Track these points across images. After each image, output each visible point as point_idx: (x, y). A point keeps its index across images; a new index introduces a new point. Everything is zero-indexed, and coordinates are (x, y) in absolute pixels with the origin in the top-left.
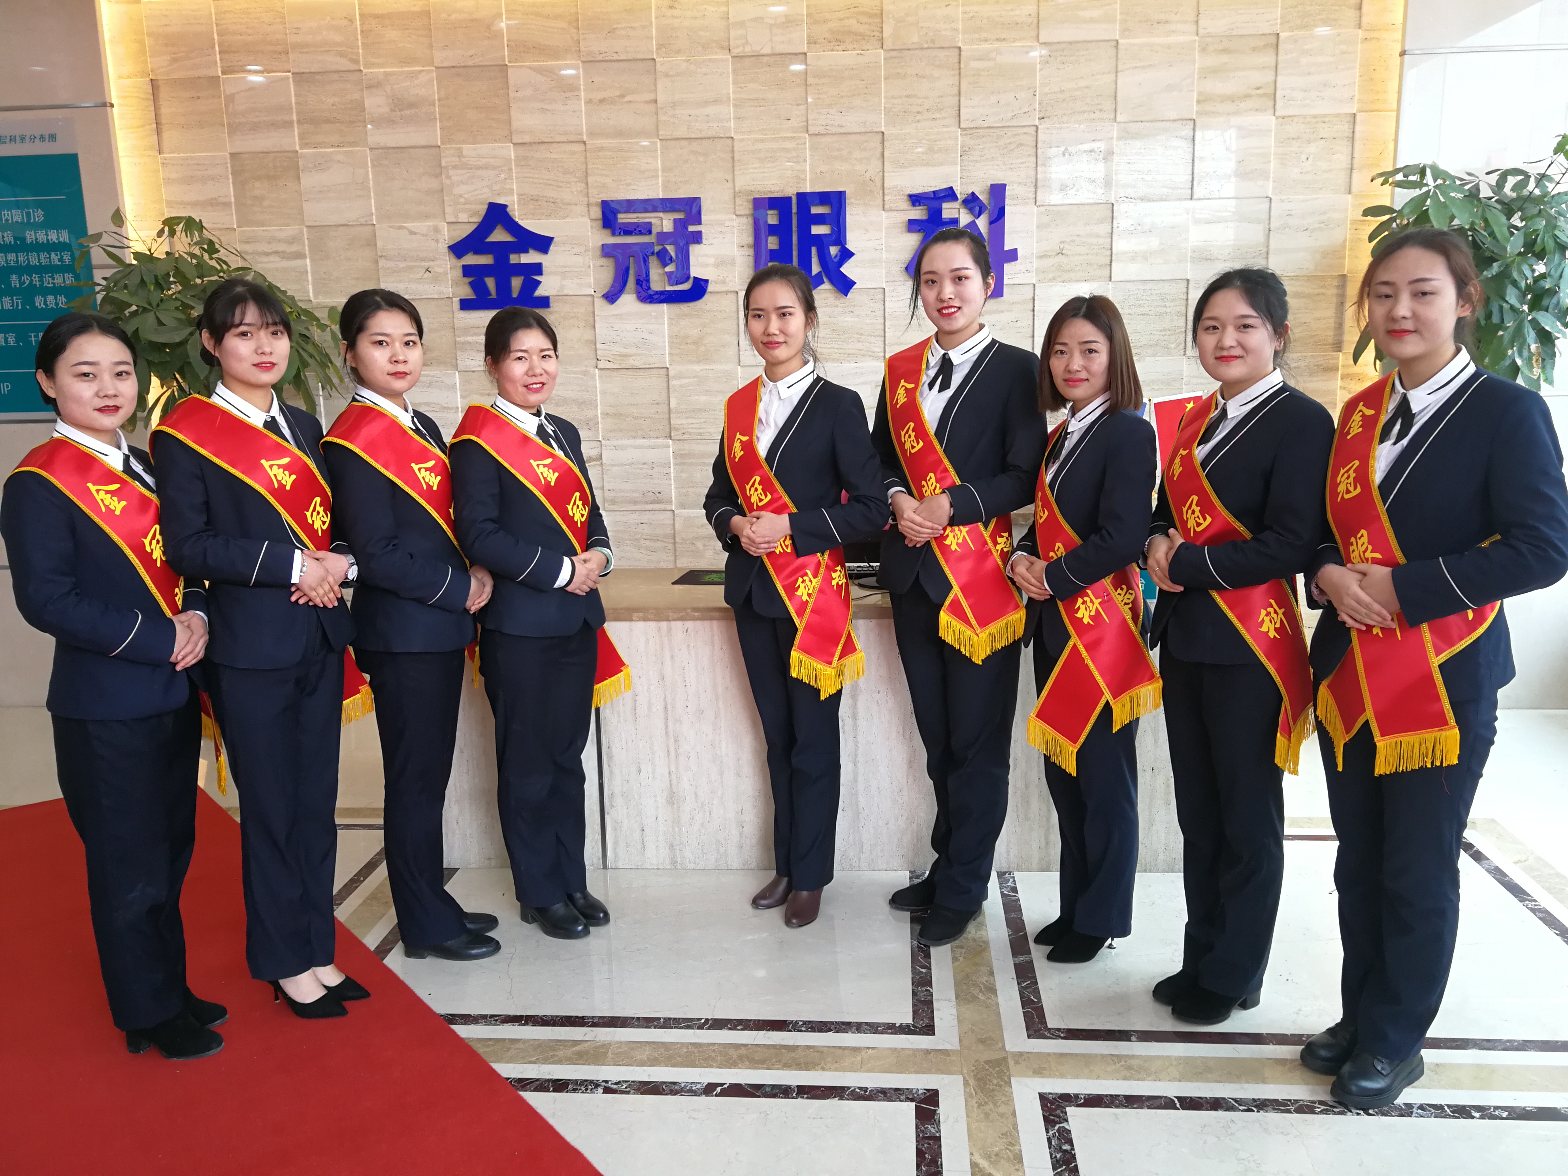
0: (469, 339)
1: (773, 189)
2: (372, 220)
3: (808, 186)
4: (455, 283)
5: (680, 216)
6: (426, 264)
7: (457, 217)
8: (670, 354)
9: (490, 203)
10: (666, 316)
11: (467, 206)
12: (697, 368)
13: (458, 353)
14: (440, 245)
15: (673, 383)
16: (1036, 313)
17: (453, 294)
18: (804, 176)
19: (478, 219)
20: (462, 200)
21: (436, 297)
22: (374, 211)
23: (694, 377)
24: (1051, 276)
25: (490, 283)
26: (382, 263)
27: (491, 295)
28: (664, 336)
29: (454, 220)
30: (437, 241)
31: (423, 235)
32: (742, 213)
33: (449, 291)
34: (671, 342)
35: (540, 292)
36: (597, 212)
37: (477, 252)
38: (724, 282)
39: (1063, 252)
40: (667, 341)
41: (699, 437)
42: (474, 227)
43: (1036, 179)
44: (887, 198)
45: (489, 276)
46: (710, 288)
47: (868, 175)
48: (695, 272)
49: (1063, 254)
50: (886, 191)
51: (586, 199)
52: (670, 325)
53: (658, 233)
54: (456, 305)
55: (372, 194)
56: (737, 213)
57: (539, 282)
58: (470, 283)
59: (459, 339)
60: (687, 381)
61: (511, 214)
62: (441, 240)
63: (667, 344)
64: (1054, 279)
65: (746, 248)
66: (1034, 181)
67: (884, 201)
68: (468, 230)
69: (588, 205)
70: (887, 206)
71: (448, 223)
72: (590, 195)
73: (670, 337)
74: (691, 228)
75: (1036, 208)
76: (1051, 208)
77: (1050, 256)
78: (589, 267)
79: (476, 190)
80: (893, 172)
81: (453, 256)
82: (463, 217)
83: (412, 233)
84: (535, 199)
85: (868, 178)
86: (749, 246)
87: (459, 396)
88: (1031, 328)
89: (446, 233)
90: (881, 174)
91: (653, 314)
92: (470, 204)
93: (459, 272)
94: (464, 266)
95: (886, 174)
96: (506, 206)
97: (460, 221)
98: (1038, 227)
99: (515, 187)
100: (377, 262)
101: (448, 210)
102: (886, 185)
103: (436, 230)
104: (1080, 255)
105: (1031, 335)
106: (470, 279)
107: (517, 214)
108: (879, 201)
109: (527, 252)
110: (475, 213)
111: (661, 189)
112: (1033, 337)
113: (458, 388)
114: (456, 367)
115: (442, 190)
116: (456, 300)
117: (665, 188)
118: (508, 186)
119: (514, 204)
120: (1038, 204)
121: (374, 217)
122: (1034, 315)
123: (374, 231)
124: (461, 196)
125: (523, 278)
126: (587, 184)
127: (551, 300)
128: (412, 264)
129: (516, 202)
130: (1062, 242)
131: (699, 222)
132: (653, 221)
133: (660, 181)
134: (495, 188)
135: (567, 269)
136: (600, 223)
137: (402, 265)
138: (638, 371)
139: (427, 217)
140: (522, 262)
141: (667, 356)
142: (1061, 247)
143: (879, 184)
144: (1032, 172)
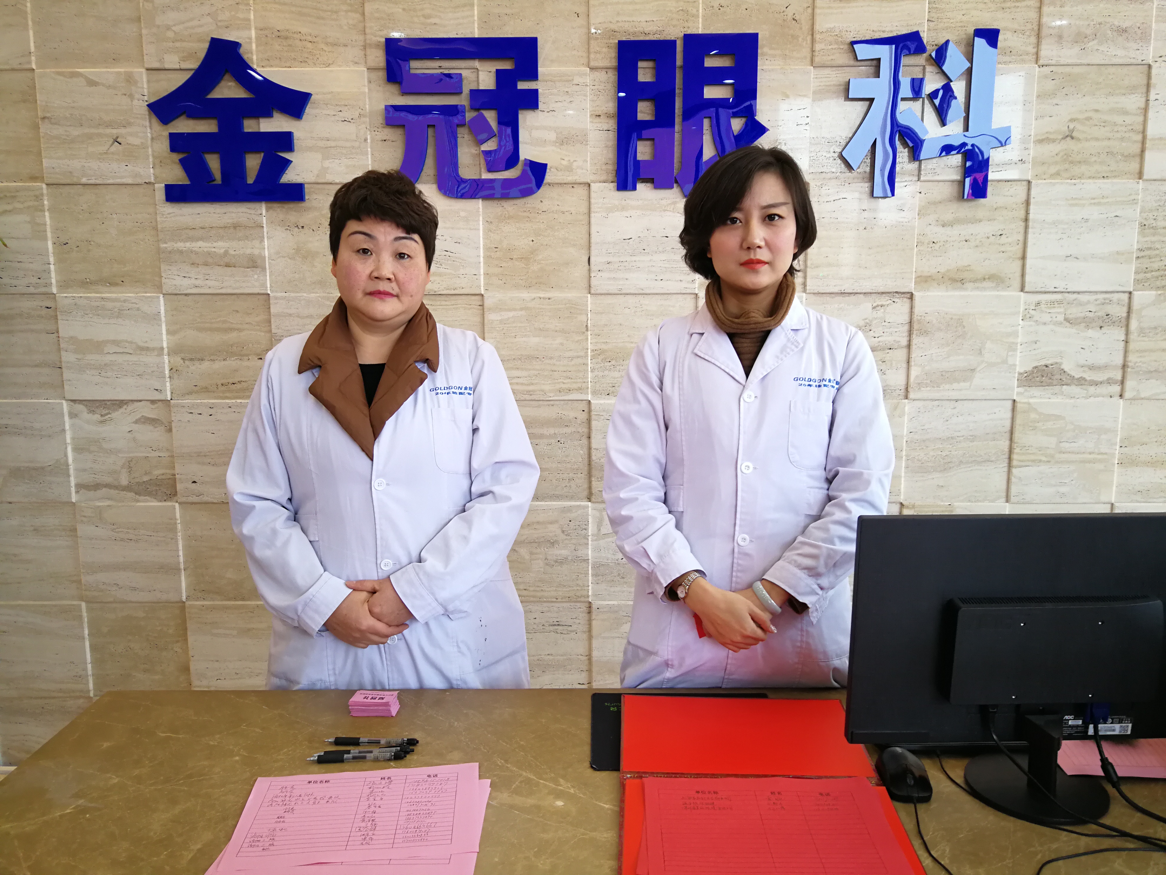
0: (180, 245)
1: (647, 30)
2: (30, 63)
3: (700, 26)
4: (159, 162)
5: (507, 65)
6: (115, 131)
7: (161, 60)
8: (486, 274)
9: (212, 39)
10: (481, 218)
11: (178, 44)
12: (525, 295)
13: (163, 267)
14: (135, 102)
15: (490, 317)
16: (1031, 224)
17: (156, 177)
18: (694, 11)
19: (195, 65)
20: (170, 34)
21: (130, 181)
22: (32, 49)
23: (521, 309)
24: (1053, 170)
25: (213, 162)
26: (44, 128)
27: (215, 180)
28: (478, 248)
29: (156, 65)
30: (131, 96)
31: (109, 87)
32: (601, 64)
33: (148, 172)
34: (487, 258)
35: (289, 177)
36: (378, 58)
37: (193, 115)
38: (569, 169)
39: (1074, 134)
40: (482, 254)
41: (527, 397)
42: (187, 76)
43: (1039, 25)
44: (818, 47)
45: (212, 150)
46: (549, 177)
47: (790, 12)
48: (526, 152)
49: (1072, 138)
50: (817, 37)
51: (361, 38)
52: (488, 232)
53: (472, 91)
54: (160, 194)
55: (30, 23)
56: (593, 64)
57: (288, 162)
58: (182, 161)
59: (164, 245)
60: (511, 314)
61: (245, 57)
62: (137, 96)
63: (482, 259)
64: (1057, 174)
65: (603, 119)
66: (1036, 28)
67: (813, 51)
68: (179, 80)
69: (365, 47)
70: (817, 59)
71: (148, 69)
72: (368, 31)
73: (487, 249)
74: (522, 85)
75: (1037, 69)
76: (1060, 69)
77: (1054, 141)
78: (366, 140)
79: (192, 19)
80: (830, 8)
81: (155, 120)
82: (172, 61)
83: (92, 83)
84: (281, 36)
85: (790, 17)
86: (609, 116)
87: (164, 332)
88: (1021, 245)
89: (145, 86)
90: (810, 10)
91: (463, 214)
92: (181, 40)
93: (165, 145)
94: (171, 135)
95: (818, 11)
96: (236, 45)
97: (167, 66)
98: (1038, 97)
99: (252, 17)
100: (37, 127)
101: (149, 49)
102: (817, 27)
103: (130, 79)
104: (1097, 139)
105: (1020, 254)
106: (182, 156)
107: (255, 57)
108: (806, 52)
109: (269, 115)
110: (190, 56)
111: (476, 25)
112: (1024, 258)
113: (163, 319)
114: (159, 287)
115: (139, 19)
116: (160, 188)
117: (484, 22)
118: (241, 15)
119: (251, 43)
120: (1041, 62)
121: (33, 58)
122: (1026, 228)
123: (33, 79)
124: (168, 28)
125: (262, 154)
126: (363, 14)
127: (307, 188)
128: (93, 131)
129: (254, 40)
130: (1072, 120)
131: (533, 75)
132: (465, 73)
133: (476, 12)
134: (223, 16)
135: (333, 144)
136: (382, 75)
137: (75, 132)
138: (438, 298)
139: (116, 60)
140: (262, 130)
141: (482, 277)
142: (1071, 127)
143: (806, 27)
144: (1033, 15)
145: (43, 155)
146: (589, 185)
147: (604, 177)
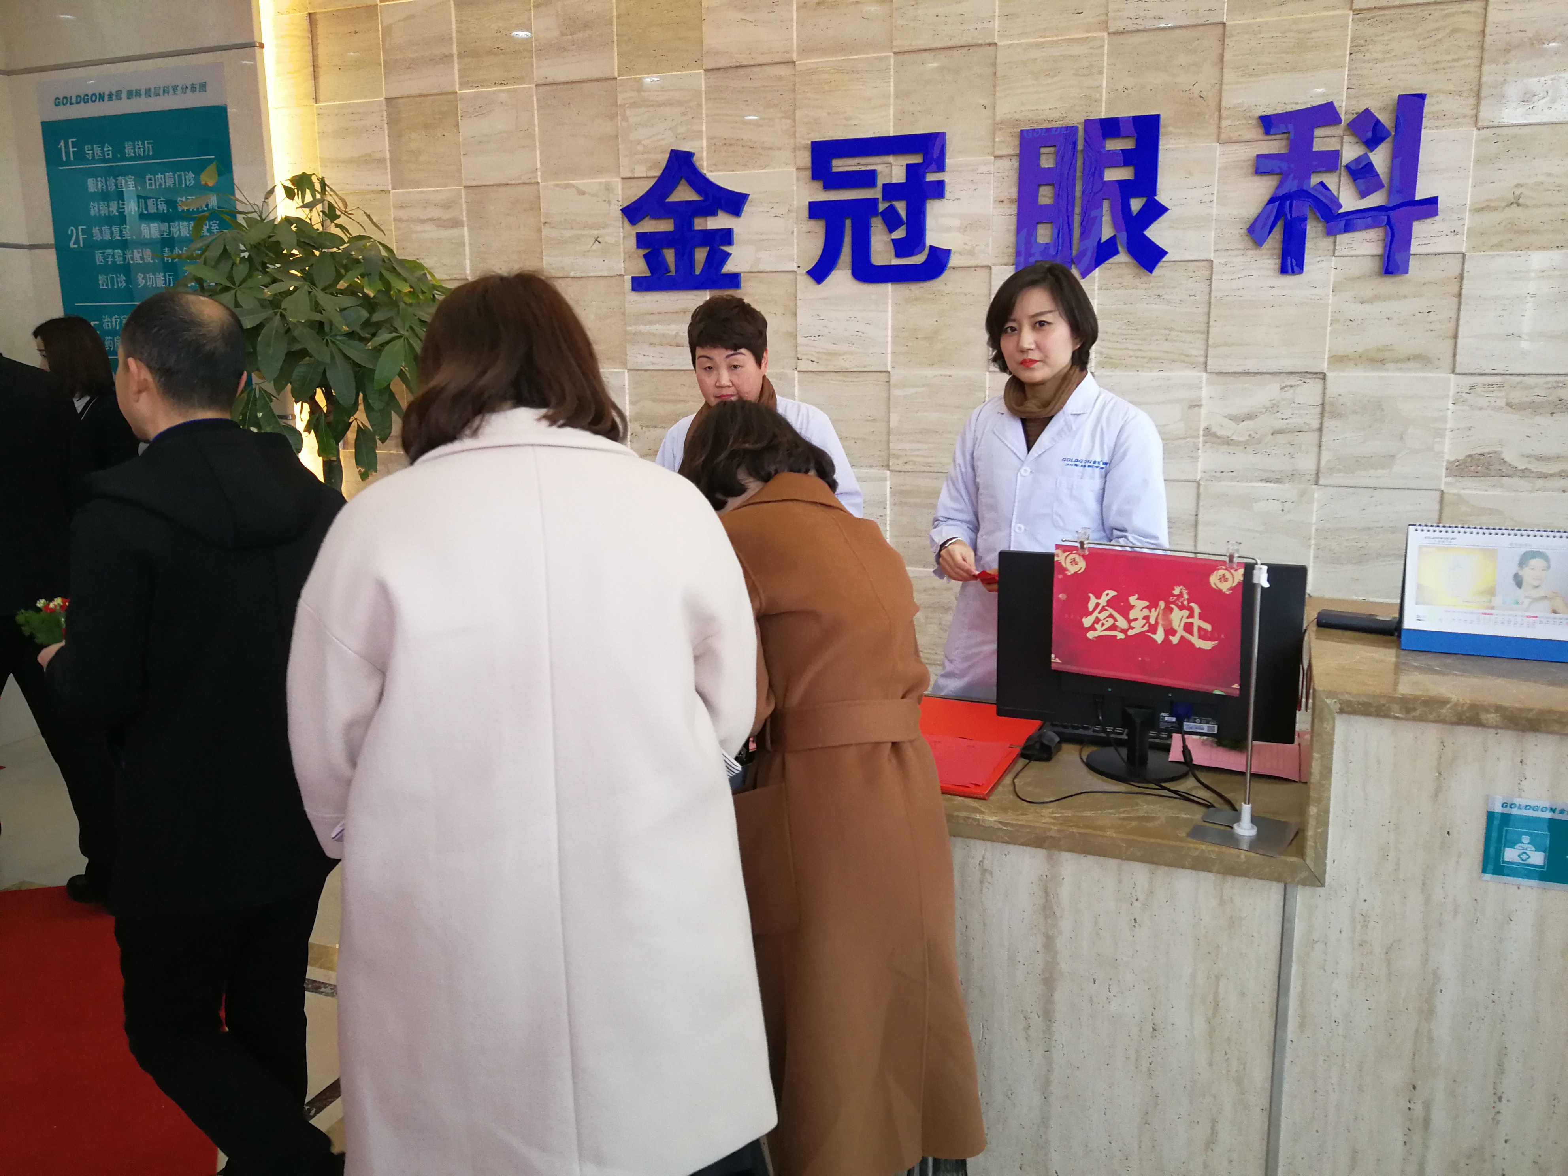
0: (642, 328)
1: (1050, 117)
2: (536, 178)
3: (1104, 109)
4: (629, 257)
5: (917, 159)
6: (596, 232)
7: (633, 171)
8: (893, 353)
9: (672, 151)
10: (890, 301)
11: (645, 156)
12: (929, 372)
13: (629, 346)
14: (612, 206)
15: (896, 393)
16: (1463, 300)
17: (626, 270)
18: (1098, 96)
19: (658, 173)
20: (640, 148)
21: (606, 274)
22: (539, 166)
23: (924, 386)
24: (1495, 240)
25: (669, 255)
26: (545, 231)
27: (670, 272)
28: (886, 329)
29: (630, 175)
30: (609, 202)
31: (593, 195)
32: (1005, 152)
33: (619, 266)
34: (895, 337)
35: (729, 267)
36: (805, 158)
37: (656, 216)
38: (972, 253)
39: (1521, 201)
40: (890, 334)
41: (927, 469)
42: (652, 183)
43: (1480, 85)
44: (1224, 123)
45: (669, 246)
46: (953, 261)
47: (1196, 90)
48: (934, 237)
49: (1518, 205)
50: (1224, 113)
51: (792, 141)
52: (895, 313)
53: (884, 185)
54: (628, 285)
55: (538, 144)
56: (998, 153)
57: (728, 255)
58: (645, 256)
59: (630, 328)
60: (914, 390)
61: (697, 164)
62: (614, 202)
63: (890, 339)
64: (1499, 245)
65: (1006, 204)
66: (1475, 89)
67: (1219, 128)
68: (645, 187)
69: (795, 150)
70: (1223, 136)
71: (623, 179)
72: (798, 135)
73: (894, 329)
74: (931, 177)
75: (1475, 132)
76: (1505, 131)
77: (1495, 209)
78: (793, 232)
79: (658, 134)
80: (1237, 83)
81: (626, 221)
82: (641, 171)
83: (582, 193)
84: (728, 144)
85: (1196, 95)
86: (1011, 201)
87: (627, 402)
88: (1453, 324)
89: (620, 192)
90: (1217, 86)
91: (874, 297)
92: (649, 153)
93: (633, 241)
94: (637, 234)
95: (1225, 87)
96: (692, 155)
97: (636, 176)
98: (1477, 161)
99: (704, 128)
100: (539, 230)
101: (623, 161)
102: (1224, 104)
103: (608, 188)
104: (1550, 205)
105: (1451, 333)
106: (647, 251)
107: (705, 164)
108: (1213, 129)
109: (714, 214)
110: (655, 165)
111: (892, 124)
112: (1455, 337)
113: (627, 391)
114: (624, 364)
115: (617, 137)
116: (628, 278)
117: (898, 120)
118: (695, 128)
119: (702, 151)
120: (1480, 124)
121: (539, 173)
122: (1460, 304)
123: (539, 191)
124: (639, 143)
125: (708, 248)
126: (794, 120)
127: (743, 277)
128: (580, 232)
129: (705, 149)
130: (1518, 186)
131: (941, 168)
132: (879, 168)
133: (892, 112)
134: (681, 130)
135: (764, 237)
136: (809, 173)
137: (568, 233)
138: (850, 374)
139: (599, 171)
140: (709, 228)
141: (889, 356)
142: (1517, 192)
143: (1213, 104)
144: (1472, 74)
145: (544, 254)
146: (990, 268)
147: (1005, 260)
